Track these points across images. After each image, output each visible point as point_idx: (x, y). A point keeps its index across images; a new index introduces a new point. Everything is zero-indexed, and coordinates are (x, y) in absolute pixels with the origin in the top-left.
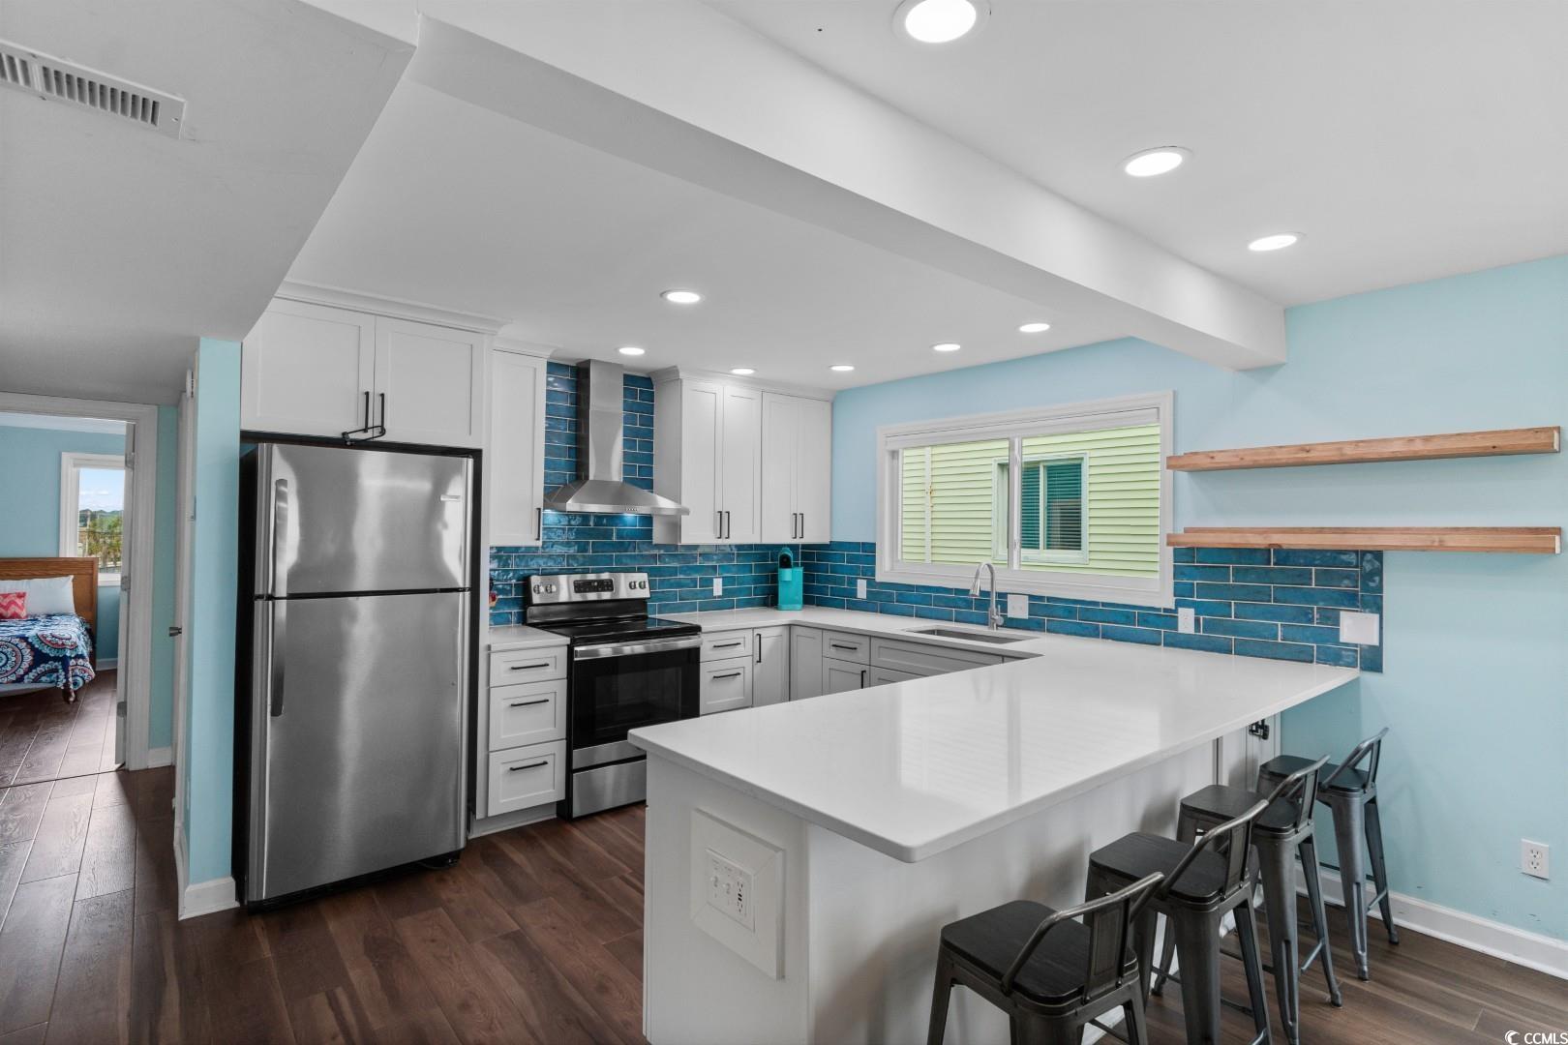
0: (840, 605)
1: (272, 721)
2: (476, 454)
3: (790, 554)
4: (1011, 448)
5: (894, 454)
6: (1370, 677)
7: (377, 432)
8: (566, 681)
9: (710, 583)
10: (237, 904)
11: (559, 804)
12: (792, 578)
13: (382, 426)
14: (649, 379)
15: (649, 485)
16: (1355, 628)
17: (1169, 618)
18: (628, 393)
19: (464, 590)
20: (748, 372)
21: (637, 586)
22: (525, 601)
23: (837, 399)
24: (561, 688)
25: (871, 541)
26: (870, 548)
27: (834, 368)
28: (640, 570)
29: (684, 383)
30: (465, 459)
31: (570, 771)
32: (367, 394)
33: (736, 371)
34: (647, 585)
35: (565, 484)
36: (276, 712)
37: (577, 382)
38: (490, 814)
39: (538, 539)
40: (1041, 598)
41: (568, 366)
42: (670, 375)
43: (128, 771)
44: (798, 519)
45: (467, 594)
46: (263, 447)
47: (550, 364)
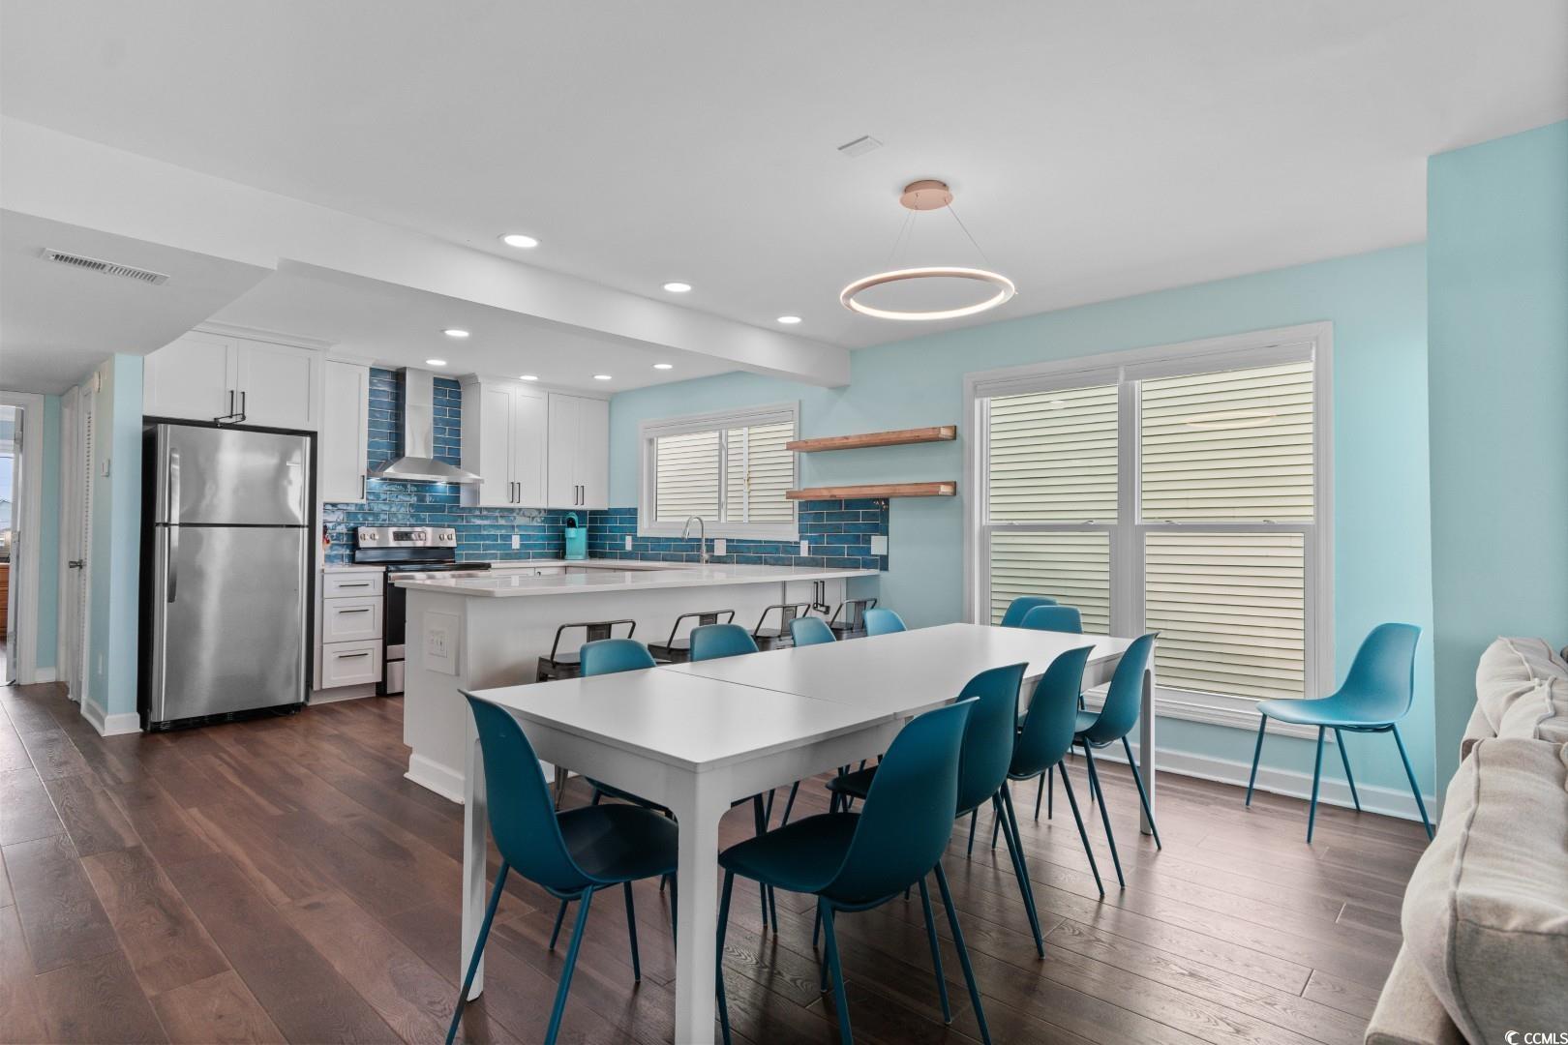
0: (613, 556)
1: (168, 606)
2: (313, 435)
3: (575, 518)
4: (720, 437)
5: (651, 441)
6: (884, 574)
7: (239, 418)
8: (382, 598)
9: (509, 537)
10: (141, 730)
11: (377, 684)
12: (577, 537)
13: (243, 414)
14: (457, 382)
15: (457, 462)
16: (878, 545)
17: (796, 547)
18: (436, 391)
19: (303, 527)
20: (534, 378)
21: (446, 537)
22: (354, 546)
23: (611, 399)
24: (379, 603)
25: (635, 507)
26: (633, 512)
27: (597, 377)
28: (449, 527)
29: (482, 386)
30: (304, 438)
31: (385, 661)
32: (232, 392)
33: (523, 378)
34: (454, 537)
35: (387, 460)
36: (171, 599)
37: (397, 383)
38: (324, 687)
39: (363, 498)
40: (732, 541)
41: (389, 371)
42: (472, 379)
43: (19, 685)
44: (580, 491)
45: (306, 530)
46: (161, 427)
47: (371, 369)
